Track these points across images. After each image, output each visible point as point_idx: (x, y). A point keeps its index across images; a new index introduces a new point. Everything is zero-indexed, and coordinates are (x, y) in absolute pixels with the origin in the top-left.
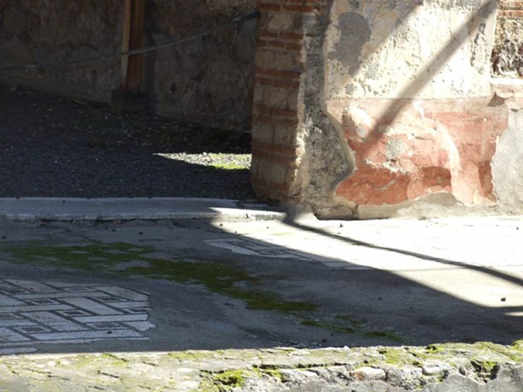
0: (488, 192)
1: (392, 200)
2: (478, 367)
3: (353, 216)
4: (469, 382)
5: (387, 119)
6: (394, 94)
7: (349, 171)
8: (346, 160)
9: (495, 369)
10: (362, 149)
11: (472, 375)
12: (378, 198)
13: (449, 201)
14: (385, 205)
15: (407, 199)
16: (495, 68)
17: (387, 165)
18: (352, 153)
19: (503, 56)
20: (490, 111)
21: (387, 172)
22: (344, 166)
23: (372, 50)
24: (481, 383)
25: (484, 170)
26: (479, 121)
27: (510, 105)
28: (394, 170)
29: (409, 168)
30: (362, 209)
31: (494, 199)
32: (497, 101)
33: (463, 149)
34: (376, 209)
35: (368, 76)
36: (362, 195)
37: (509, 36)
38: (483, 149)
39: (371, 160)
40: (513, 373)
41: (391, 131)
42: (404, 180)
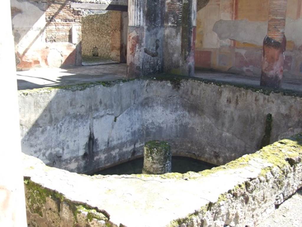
0: (47, 64)
1: (29, 67)
2: (24, 94)
3: (21, 70)
4: (22, 96)
5: (25, 52)
6: (27, 47)
7: (19, 62)
8: (19, 60)
9: (27, 94)
10: (21, 58)
11: (23, 95)
12: (26, 67)
13: (40, 67)
14: (28, 68)
15: (31, 66)
16: (46, 42)
17: (27, 61)
18: (20, 59)
19: (47, 39)
20: (46, 50)
21: (27, 62)
22: (19, 61)
23: (21, 39)
24: (24, 96)
25: (46, 61)
26: (44, 52)
27: (49, 48)
28: (28, 61)
29: (31, 61)
30: (23, 69)
31: (48, 65)
32: (47, 48)
33: (42, 57)
34: (26, 69)
35: (21, 44)
36: (23, 66)
37: (48, 36)
38: (45, 57)
39: (24, 60)
40: (31, 94)
41: (26, 54)
42: (31, 63)
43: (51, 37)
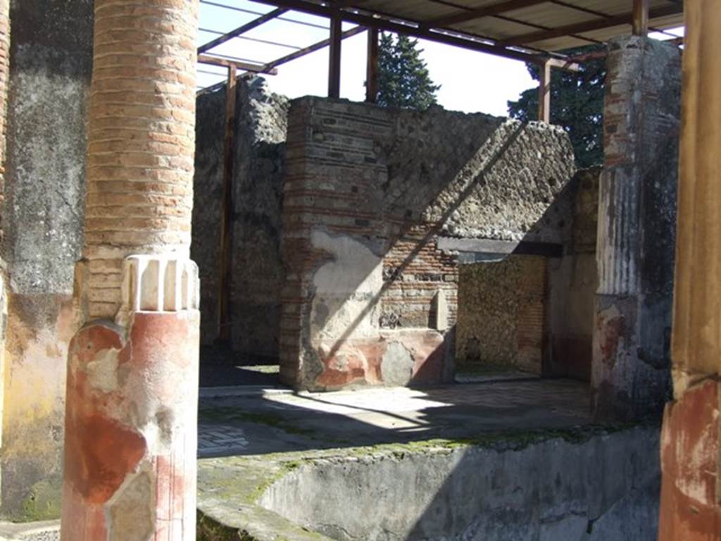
0: (379, 377)
1: (340, 383)
2: (396, 454)
3: (324, 391)
4: (392, 461)
5: (336, 348)
6: (338, 337)
7: (322, 370)
8: (320, 367)
9: (403, 455)
10: (327, 361)
11: (393, 458)
12: (334, 382)
13: (364, 383)
14: (338, 386)
15: (345, 382)
16: (380, 325)
17: (338, 368)
18: (323, 364)
19: (384, 320)
20: (379, 344)
21: (337, 371)
22: (320, 369)
23: (329, 319)
24: (397, 461)
25: (378, 369)
26: (375, 348)
27: (387, 341)
28: (341, 370)
29: (347, 369)
30: (328, 387)
31: (382, 381)
32: (382, 339)
33: (369, 360)
34: (333, 387)
35: (328, 330)
36: (327, 382)
37: (386, 312)
38: (377, 360)
39: (331, 366)
40: (410, 456)
41: (338, 353)
42: (345, 374)
43: (392, 314)
